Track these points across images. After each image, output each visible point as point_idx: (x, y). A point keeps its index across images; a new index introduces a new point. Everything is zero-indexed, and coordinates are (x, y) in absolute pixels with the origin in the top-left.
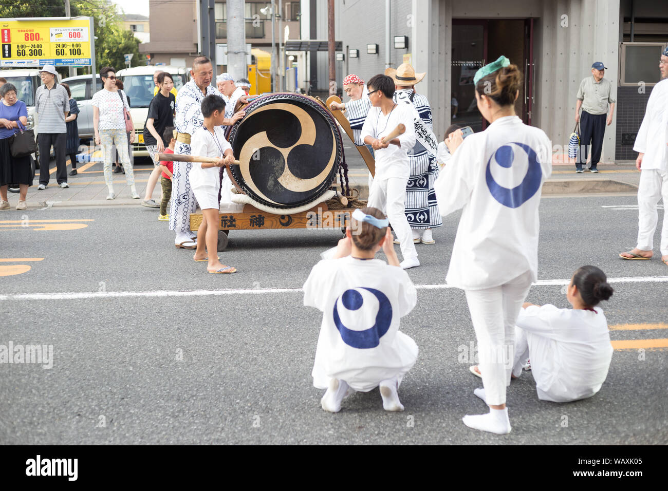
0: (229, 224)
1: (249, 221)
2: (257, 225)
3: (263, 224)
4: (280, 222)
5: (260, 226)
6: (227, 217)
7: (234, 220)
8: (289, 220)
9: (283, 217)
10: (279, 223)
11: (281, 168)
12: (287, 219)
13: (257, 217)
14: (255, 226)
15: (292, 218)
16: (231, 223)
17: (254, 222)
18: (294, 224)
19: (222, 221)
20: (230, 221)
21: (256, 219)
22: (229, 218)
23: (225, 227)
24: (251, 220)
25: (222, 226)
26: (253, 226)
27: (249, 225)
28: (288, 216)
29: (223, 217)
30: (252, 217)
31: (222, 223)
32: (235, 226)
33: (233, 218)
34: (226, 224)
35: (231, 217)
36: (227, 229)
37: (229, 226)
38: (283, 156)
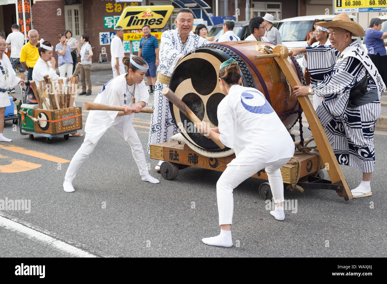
0: (174, 157)
1: (187, 157)
2: (193, 163)
3: (197, 163)
4: (210, 163)
5: (195, 164)
7: (178, 155)
8: (216, 163)
9: (211, 159)
10: (208, 164)
11: (202, 114)
12: (214, 161)
13: (193, 155)
14: (192, 163)
15: (219, 162)
16: (176, 157)
17: (191, 160)
18: (220, 167)
19: (170, 154)
20: (175, 155)
21: (192, 157)
22: (174, 153)
23: (172, 160)
24: (189, 157)
25: (170, 158)
26: (191, 163)
27: (188, 161)
28: (216, 159)
29: (170, 151)
30: (190, 154)
31: (170, 156)
32: (178, 160)
33: (177, 153)
34: (172, 157)
35: (176, 152)
36: (173, 161)
37: (175, 159)
38: (203, 103)
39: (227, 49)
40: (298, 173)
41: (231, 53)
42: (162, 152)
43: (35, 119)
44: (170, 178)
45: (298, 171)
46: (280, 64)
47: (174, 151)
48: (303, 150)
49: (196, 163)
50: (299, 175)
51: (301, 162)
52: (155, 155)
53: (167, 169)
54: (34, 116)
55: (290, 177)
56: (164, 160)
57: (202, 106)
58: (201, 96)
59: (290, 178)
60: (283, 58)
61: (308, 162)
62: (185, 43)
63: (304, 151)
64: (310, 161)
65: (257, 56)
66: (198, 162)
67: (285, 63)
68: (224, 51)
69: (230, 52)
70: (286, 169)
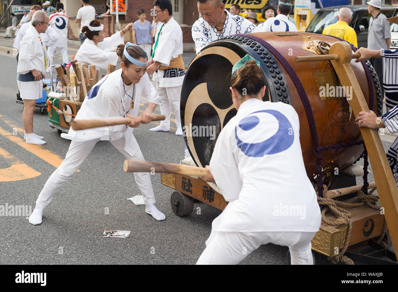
0: (187, 187)
1: (202, 190)
2: (208, 200)
5: (210, 202)
6: (186, 179)
7: (191, 186)
13: (209, 189)
14: (206, 199)
16: (189, 188)
17: (206, 195)
19: (183, 182)
20: (188, 185)
21: (208, 191)
22: (187, 181)
23: (184, 190)
24: (204, 190)
25: (182, 188)
26: (205, 199)
27: (202, 196)
29: (183, 178)
30: (205, 187)
31: (182, 185)
32: (191, 192)
33: (191, 183)
34: (185, 187)
35: (189, 181)
36: (185, 192)
37: (187, 191)
38: (219, 119)
39: (256, 44)
40: (346, 239)
41: (261, 50)
42: (174, 178)
43: (60, 111)
44: (181, 214)
45: (347, 236)
46: (338, 71)
47: (187, 179)
48: (364, 200)
49: (212, 201)
50: (348, 242)
51: (353, 223)
52: (167, 180)
53: (178, 201)
54: (59, 108)
55: (330, 246)
56: (176, 189)
57: (218, 123)
58: (218, 110)
59: (329, 249)
60: (342, 62)
61: (367, 222)
62: (222, 30)
63: (365, 202)
64: (371, 220)
65: (298, 57)
66: (214, 200)
67: (345, 70)
68: (251, 47)
69: (259, 49)
70: (325, 234)
